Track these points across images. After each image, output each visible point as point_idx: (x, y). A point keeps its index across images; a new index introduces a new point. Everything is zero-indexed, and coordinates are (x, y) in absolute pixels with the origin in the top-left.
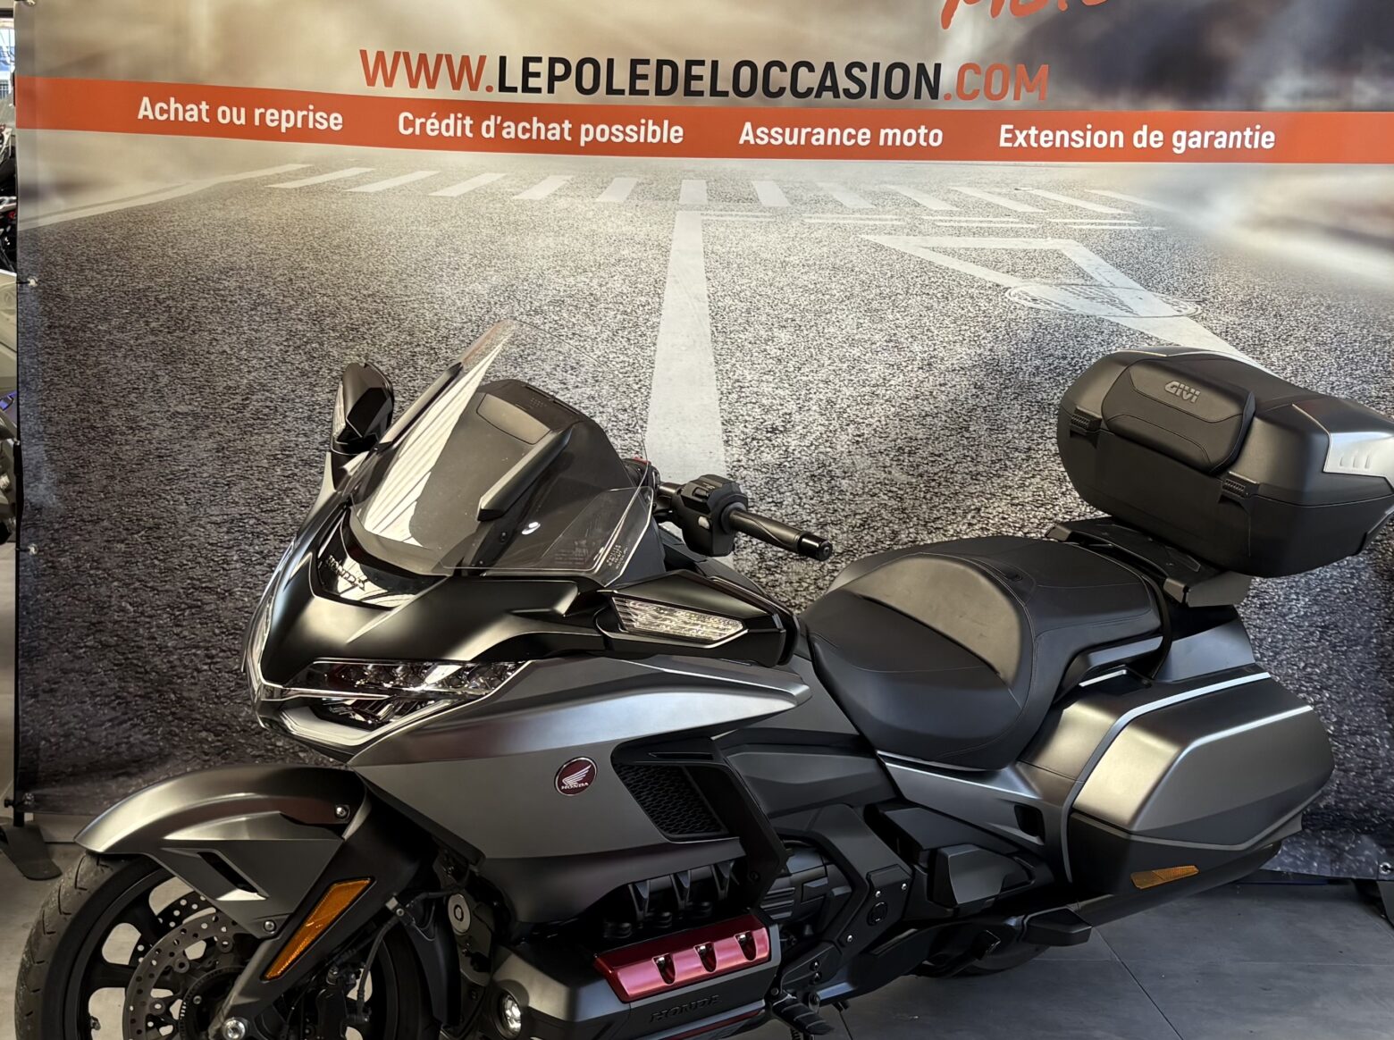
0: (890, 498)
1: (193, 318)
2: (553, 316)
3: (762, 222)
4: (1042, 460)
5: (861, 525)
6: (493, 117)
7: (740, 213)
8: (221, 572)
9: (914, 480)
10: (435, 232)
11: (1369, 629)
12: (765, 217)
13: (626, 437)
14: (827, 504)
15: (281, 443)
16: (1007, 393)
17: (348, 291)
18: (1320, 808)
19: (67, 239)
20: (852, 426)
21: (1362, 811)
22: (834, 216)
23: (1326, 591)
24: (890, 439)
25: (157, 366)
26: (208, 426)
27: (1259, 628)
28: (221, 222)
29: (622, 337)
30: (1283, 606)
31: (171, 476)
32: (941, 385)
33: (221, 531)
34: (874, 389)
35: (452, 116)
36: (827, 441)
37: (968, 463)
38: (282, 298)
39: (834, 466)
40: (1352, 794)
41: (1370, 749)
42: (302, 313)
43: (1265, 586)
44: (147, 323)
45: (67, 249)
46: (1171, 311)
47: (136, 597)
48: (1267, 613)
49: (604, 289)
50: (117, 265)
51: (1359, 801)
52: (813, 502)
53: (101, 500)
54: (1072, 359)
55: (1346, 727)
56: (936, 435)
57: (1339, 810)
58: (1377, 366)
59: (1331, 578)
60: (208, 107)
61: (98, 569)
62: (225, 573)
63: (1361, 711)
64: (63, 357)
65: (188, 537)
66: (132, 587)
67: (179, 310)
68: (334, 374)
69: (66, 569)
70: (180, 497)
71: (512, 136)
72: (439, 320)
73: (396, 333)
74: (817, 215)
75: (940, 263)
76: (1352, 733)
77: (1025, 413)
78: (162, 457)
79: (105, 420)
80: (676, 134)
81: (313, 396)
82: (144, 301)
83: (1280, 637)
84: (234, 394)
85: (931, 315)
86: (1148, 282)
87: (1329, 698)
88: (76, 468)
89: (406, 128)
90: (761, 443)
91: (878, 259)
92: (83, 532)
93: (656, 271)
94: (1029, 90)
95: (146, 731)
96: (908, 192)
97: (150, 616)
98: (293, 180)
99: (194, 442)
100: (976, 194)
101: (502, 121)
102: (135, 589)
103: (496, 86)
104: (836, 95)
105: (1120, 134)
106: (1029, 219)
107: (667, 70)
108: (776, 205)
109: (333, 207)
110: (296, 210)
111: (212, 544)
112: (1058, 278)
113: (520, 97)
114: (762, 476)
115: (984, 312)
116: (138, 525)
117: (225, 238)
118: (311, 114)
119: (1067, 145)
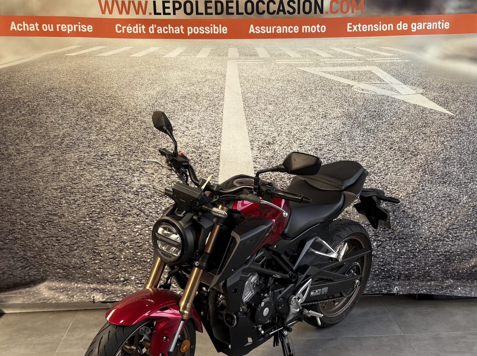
1: (39, 109)
2: (182, 103)
3: (260, 64)
4: (369, 151)
6: (153, 25)
7: (252, 61)
8: (59, 207)
10: (133, 71)
12: (261, 62)
13: (214, 148)
15: (78, 156)
16: (355, 126)
17: (100, 95)
18: (473, 272)
20: (298, 141)
22: (287, 60)
24: (312, 145)
25: (26, 128)
26: (48, 151)
27: (449, 208)
28: (47, 70)
29: (210, 110)
30: (458, 200)
31: (36, 171)
32: (330, 124)
33: (57, 192)
34: (305, 126)
35: (137, 25)
36: (289, 147)
37: (341, 153)
38: (74, 99)
42: (83, 105)
43: (451, 193)
44: (21, 112)
46: (414, 92)
47: (26, 219)
48: (452, 203)
49: (201, 91)
50: (7, 89)
53: (9, 182)
54: (378, 112)
56: (329, 143)
59: (475, 188)
60: (38, 25)
61: (10, 209)
62: (61, 208)
65: (45, 195)
67: (33, 106)
68: (98, 128)
70: (40, 179)
71: (161, 32)
72: (137, 105)
73: (120, 111)
74: (280, 60)
75: (328, 77)
77: (362, 133)
78: (31, 164)
79: (7, 151)
80: (225, 30)
81: (90, 137)
82: (18, 103)
83: (458, 211)
84: (57, 138)
85: (325, 97)
86: (405, 81)
89: (119, 30)
90: (265, 149)
91: (305, 76)
92: (3, 195)
93: (221, 84)
94: (357, 9)
95: (36, 270)
96: (314, 50)
97: (33, 226)
98: (74, 52)
99: (43, 158)
100: (339, 50)
101: (157, 27)
102: (26, 216)
103: (153, 13)
104: (285, 13)
105: (392, 25)
106: (359, 59)
107: (219, 5)
108: (265, 57)
109: (91, 62)
110: (76, 64)
111: (54, 197)
112: (371, 81)
113: (162, 17)
114: (266, 161)
115: (345, 95)
116: (25, 191)
117: (49, 76)
118: (79, 26)
119: (372, 30)
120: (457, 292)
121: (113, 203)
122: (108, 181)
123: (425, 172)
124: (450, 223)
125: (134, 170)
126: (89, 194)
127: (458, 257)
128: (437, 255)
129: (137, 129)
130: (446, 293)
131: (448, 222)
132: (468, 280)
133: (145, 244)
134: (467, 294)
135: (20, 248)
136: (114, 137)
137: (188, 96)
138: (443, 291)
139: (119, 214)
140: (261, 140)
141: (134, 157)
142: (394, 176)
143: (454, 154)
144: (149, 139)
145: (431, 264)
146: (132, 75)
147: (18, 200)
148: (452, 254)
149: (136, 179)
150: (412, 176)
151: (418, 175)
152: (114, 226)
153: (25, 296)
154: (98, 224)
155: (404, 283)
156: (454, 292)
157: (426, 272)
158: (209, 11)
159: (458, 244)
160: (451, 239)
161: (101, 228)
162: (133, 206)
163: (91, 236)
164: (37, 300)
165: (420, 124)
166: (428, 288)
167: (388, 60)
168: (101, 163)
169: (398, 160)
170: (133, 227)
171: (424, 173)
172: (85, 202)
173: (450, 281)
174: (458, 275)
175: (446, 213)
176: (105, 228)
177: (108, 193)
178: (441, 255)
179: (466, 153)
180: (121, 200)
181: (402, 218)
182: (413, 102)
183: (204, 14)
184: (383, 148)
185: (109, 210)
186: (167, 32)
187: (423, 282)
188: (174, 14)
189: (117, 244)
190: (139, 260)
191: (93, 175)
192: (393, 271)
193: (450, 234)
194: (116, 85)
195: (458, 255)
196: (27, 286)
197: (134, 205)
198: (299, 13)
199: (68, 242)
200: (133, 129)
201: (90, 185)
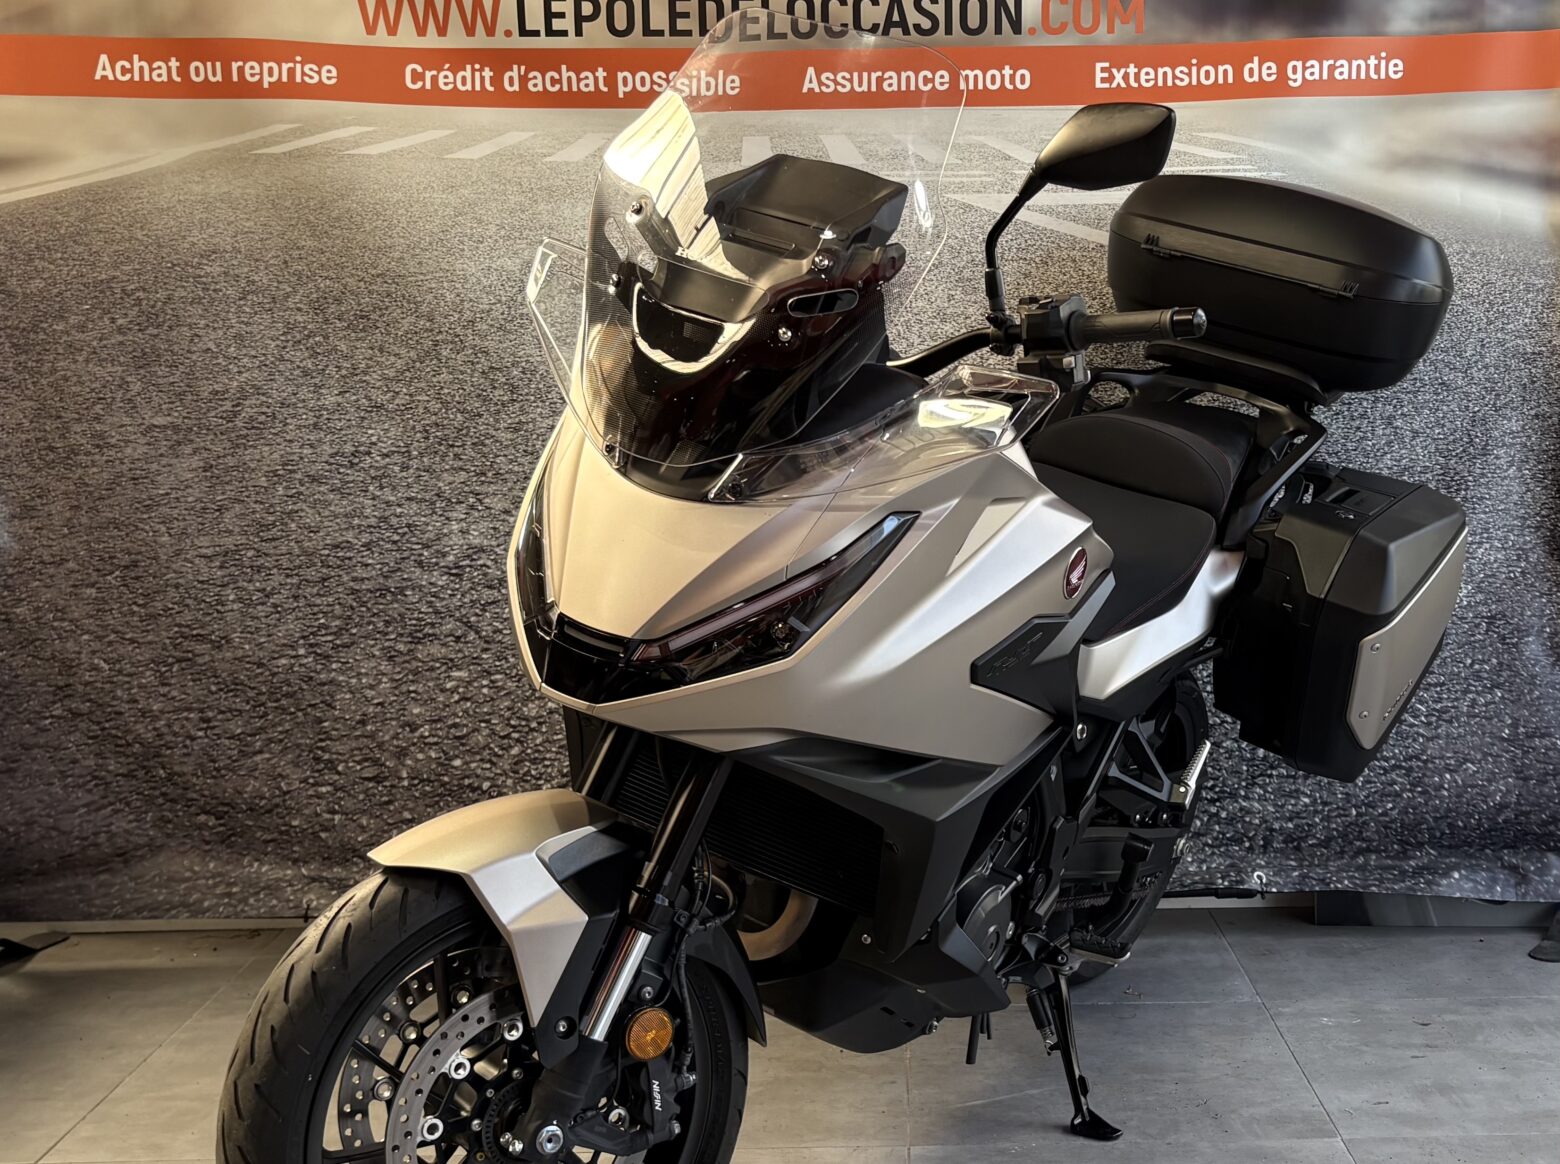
1: (170, 312)
6: (515, 67)
8: (215, 615)
10: (453, 199)
11: (1541, 617)
15: (282, 456)
17: (353, 271)
18: (1499, 823)
19: (11, 223)
21: (1545, 824)
22: (915, 172)
23: (1490, 576)
25: (127, 370)
26: (191, 441)
28: (199, 197)
31: (149, 502)
33: (213, 565)
35: (469, 67)
38: (275, 284)
40: (1533, 804)
41: (1551, 753)
42: (301, 302)
44: (113, 320)
45: (11, 235)
47: (111, 652)
50: (74, 253)
51: (1542, 811)
53: (64, 536)
55: (1522, 730)
57: (1520, 824)
58: (1530, 318)
59: (1495, 561)
60: (178, 64)
61: (63, 620)
62: (219, 615)
63: (1538, 710)
64: (11, 365)
65: (173, 575)
66: (107, 640)
67: (152, 303)
68: (344, 372)
69: (24, 621)
70: (161, 526)
71: (540, 88)
72: (462, 301)
73: (412, 319)
74: (896, 172)
75: (1038, 224)
76: (1530, 736)
78: (137, 479)
79: (65, 438)
80: (733, 85)
81: (319, 399)
82: (108, 293)
84: (222, 400)
87: (1503, 698)
88: (33, 499)
89: (414, 82)
91: (968, 221)
92: (43, 577)
94: (1123, 23)
95: (131, 817)
96: (996, 144)
97: (130, 675)
98: (281, 143)
99: (176, 461)
101: (527, 72)
102: (110, 643)
103: (515, 30)
104: (906, 32)
105: (1230, 69)
109: (329, 172)
110: (286, 178)
111: (202, 582)
113: (544, 42)
115: (1088, 276)
116: (112, 564)
117: (205, 215)
118: (298, 66)
119: (1170, 83)
120: (1449, 885)
121: (384, 601)
122: (371, 533)
125: (449, 500)
126: (312, 574)
127: (1448, 776)
128: (1380, 767)
129: (462, 373)
130: (1416, 887)
132: (1483, 850)
133: (478, 730)
134: (1479, 891)
135: (86, 744)
136: (393, 398)
138: (1403, 882)
139: (401, 635)
141: (451, 462)
143: (1424, 456)
144: (496, 404)
145: (1367, 797)
146: (450, 211)
147: (88, 591)
148: (1430, 765)
149: (455, 527)
152: (384, 674)
153: (94, 899)
154: (334, 666)
155: (1284, 862)
156: (1439, 885)
157: (1351, 823)
158: (681, 24)
159: (1448, 735)
160: (1423, 719)
161: (341, 678)
162: (443, 610)
163: (310, 706)
164: (131, 910)
166: (1357, 874)
167: (1218, 172)
168: (351, 478)
170: (442, 676)
172: (296, 598)
173: (1428, 853)
174: (1452, 833)
176: (354, 681)
177: (369, 568)
178: (1395, 767)
179: (1464, 451)
180: (409, 593)
183: (667, 33)
185: (369, 623)
186: (557, 87)
187: (1342, 858)
188: (579, 32)
189: (388, 730)
190: (455, 782)
191: (327, 513)
192: (1248, 819)
193: (1421, 703)
194: (402, 240)
195: (1451, 771)
197: (447, 607)
198: (949, 31)
199: (238, 727)
200: (451, 373)
201: (314, 542)
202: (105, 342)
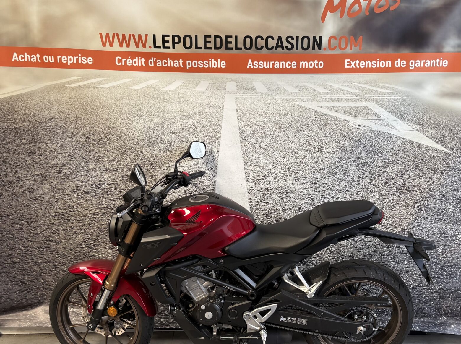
0: (308, 200)
1: (38, 138)
2: (179, 134)
3: (257, 98)
4: (364, 185)
5: (298, 210)
6: (152, 58)
7: (249, 94)
8: (56, 234)
9: (317, 193)
10: (131, 103)
12: (259, 96)
13: (209, 179)
14: (285, 203)
15: (76, 185)
16: (350, 160)
17: (98, 126)
20: (293, 174)
22: (284, 95)
24: (307, 178)
25: (26, 157)
26: (47, 180)
27: (444, 245)
28: (48, 100)
29: (206, 142)
30: (453, 237)
31: (34, 199)
32: (325, 158)
33: (55, 219)
34: (301, 160)
35: (137, 58)
36: (284, 179)
37: (336, 186)
38: (73, 129)
39: (287, 189)
42: (81, 135)
43: (447, 230)
44: (21, 140)
46: (411, 128)
47: (25, 244)
48: (447, 240)
49: (199, 124)
50: (8, 118)
52: (280, 202)
53: (8, 208)
54: (374, 147)
56: (325, 176)
60: (39, 56)
61: (9, 234)
62: (58, 234)
65: (43, 221)
67: (33, 135)
68: (96, 158)
70: (38, 206)
71: (161, 65)
72: (134, 136)
73: (118, 142)
74: (278, 95)
75: (324, 112)
77: (357, 168)
78: (30, 191)
79: (7, 178)
80: (223, 64)
81: (88, 166)
82: (19, 132)
83: (453, 248)
84: (56, 167)
85: (321, 132)
86: (402, 117)
89: (118, 63)
90: (260, 181)
91: (301, 111)
92: (2, 221)
93: (218, 117)
94: (355, 46)
95: (33, 294)
96: (312, 86)
97: (31, 251)
98: (74, 83)
99: (42, 186)
100: (336, 86)
101: (156, 60)
102: (24, 242)
103: (153, 46)
104: (283, 49)
105: (390, 62)
106: (356, 95)
107: (218, 40)
108: (262, 91)
109: (90, 93)
110: (76, 95)
111: (52, 224)
112: (368, 117)
113: (162, 50)
114: (261, 193)
115: (341, 130)
116: (23, 217)
117: (49, 106)
118: (80, 58)
119: (370, 67)
120: (451, 330)
122: (105, 210)
123: (421, 208)
124: (445, 261)
126: (86, 222)
127: (452, 294)
128: (431, 292)
129: (134, 159)
130: (440, 330)
131: (443, 259)
134: (460, 332)
135: (18, 272)
136: (112, 166)
137: (185, 128)
138: (436, 328)
140: (256, 172)
142: (389, 211)
143: (450, 192)
144: (145, 169)
145: (425, 301)
146: (131, 107)
147: (17, 225)
148: (447, 291)
150: (407, 212)
151: (414, 211)
152: (109, 254)
153: (21, 319)
154: (94, 251)
156: (447, 330)
157: (420, 308)
158: (208, 45)
159: (453, 282)
160: (445, 277)
161: (96, 255)
164: (33, 323)
165: (416, 160)
166: (421, 325)
167: (385, 96)
168: (98, 192)
169: (394, 195)
171: (419, 209)
172: (81, 229)
173: (444, 319)
174: (451, 312)
175: (441, 250)
176: (100, 255)
177: (104, 221)
178: (435, 292)
181: (396, 254)
182: (409, 138)
183: (203, 48)
184: (378, 183)
185: (104, 238)
186: (166, 65)
187: (416, 318)
188: (174, 47)
191: (90, 204)
193: (445, 271)
194: (114, 116)
195: (453, 293)
196: (24, 309)
198: (297, 49)
199: (65, 268)
200: (131, 159)
201: (87, 213)
202: (19, 147)
